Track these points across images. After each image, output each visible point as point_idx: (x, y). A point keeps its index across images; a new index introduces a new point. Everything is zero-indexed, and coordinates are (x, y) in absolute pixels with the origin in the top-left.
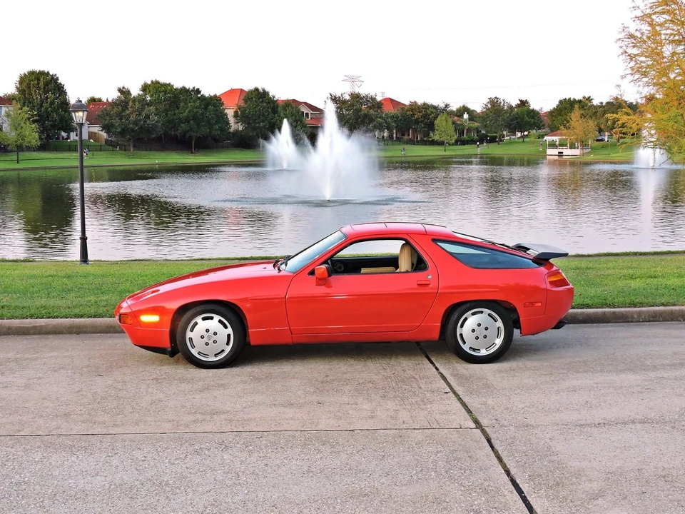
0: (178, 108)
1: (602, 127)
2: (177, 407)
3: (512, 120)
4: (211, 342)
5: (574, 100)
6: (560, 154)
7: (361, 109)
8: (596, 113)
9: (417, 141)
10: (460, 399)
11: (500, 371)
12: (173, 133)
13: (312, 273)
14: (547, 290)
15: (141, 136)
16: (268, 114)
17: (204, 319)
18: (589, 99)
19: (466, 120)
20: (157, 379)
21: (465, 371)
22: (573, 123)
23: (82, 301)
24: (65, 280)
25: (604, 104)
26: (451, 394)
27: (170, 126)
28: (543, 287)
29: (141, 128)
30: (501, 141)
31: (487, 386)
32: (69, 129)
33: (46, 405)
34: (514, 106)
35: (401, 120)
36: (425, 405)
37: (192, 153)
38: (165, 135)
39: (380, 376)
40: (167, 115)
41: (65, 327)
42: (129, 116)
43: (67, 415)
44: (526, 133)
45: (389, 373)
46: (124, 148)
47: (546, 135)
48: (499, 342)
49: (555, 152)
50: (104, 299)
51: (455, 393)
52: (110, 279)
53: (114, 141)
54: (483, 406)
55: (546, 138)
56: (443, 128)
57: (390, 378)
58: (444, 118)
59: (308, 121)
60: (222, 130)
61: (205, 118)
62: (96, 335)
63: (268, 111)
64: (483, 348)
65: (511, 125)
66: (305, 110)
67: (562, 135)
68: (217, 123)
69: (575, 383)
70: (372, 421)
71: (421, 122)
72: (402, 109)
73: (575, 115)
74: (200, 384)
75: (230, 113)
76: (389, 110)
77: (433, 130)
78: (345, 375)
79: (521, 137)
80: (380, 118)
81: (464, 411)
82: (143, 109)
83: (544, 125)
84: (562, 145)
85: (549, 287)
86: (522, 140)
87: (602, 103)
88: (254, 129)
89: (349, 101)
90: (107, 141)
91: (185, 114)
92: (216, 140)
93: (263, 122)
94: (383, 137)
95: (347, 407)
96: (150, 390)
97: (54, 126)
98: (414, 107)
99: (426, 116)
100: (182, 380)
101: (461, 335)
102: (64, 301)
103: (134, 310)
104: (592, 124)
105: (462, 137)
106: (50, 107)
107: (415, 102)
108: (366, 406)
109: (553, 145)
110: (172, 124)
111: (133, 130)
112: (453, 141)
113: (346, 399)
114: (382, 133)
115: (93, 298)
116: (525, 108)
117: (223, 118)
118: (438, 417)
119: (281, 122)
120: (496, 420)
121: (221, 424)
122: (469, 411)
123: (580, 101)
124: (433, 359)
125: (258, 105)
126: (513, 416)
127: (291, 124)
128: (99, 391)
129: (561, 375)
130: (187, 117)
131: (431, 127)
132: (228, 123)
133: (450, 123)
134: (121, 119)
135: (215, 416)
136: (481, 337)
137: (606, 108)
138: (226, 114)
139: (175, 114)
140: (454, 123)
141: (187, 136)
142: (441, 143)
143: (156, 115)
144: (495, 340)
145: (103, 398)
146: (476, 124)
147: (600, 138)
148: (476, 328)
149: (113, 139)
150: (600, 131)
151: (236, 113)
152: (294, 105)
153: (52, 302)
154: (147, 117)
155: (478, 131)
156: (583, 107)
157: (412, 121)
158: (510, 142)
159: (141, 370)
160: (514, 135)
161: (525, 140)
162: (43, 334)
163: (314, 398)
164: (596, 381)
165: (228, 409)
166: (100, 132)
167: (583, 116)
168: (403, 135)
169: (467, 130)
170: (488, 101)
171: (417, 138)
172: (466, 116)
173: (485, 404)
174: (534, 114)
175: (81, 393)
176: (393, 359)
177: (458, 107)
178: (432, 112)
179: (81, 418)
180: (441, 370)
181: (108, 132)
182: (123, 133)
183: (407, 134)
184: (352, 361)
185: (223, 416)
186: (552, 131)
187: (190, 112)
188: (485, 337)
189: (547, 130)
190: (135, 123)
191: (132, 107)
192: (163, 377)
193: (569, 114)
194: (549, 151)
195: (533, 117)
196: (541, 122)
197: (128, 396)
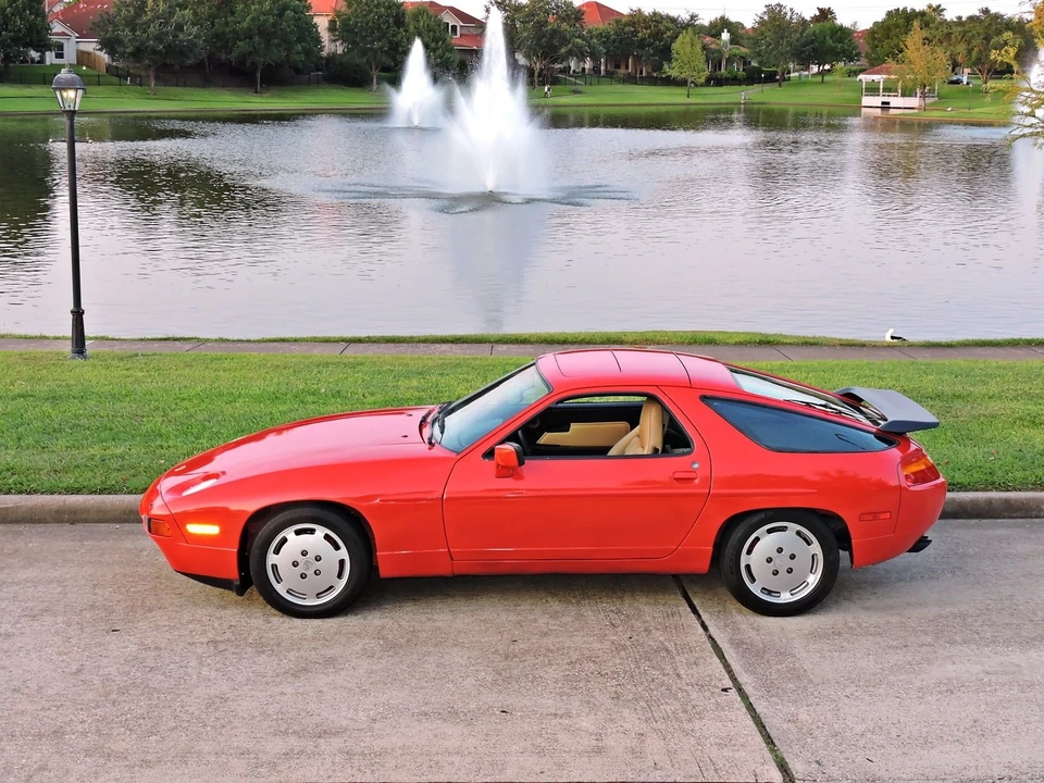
0: (233, 13)
1: (959, 60)
2: (253, 717)
3: (804, 45)
4: (310, 573)
5: (913, 10)
6: (885, 106)
7: (547, 22)
8: (949, 34)
9: (642, 78)
10: (750, 708)
11: (814, 636)
12: (223, 57)
13: (490, 454)
14: (900, 488)
15: (168, 61)
16: (388, 28)
17: (298, 533)
18: (938, 10)
19: (725, 42)
20: (215, 642)
21: (752, 634)
22: (908, 53)
23: (80, 456)
24: (47, 407)
25: (964, 19)
26: (733, 693)
27: (218, 44)
28: (893, 483)
29: (169, 47)
30: (784, 80)
31: (796, 675)
32: (44, 46)
33: (20, 707)
34: (809, 19)
35: (614, 41)
36: (690, 720)
37: (256, 92)
38: (211, 57)
39: (607, 645)
40: (213, 24)
41: (50, 511)
42: (148, 24)
43: (58, 733)
44: (827, 67)
45: (621, 636)
46: (139, 81)
47: (862, 71)
48: (813, 580)
49: (877, 101)
50: (118, 452)
51: (740, 690)
52: (126, 407)
53: (122, 69)
54: (791, 725)
55: (861, 76)
56: (686, 56)
57: (624, 648)
58: (688, 39)
59: (456, 40)
60: (307, 52)
61: (279, 32)
62: (103, 526)
63: (388, 22)
64: (785, 590)
65: (802, 52)
66: (451, 20)
67: (889, 73)
68: (299, 41)
69: (950, 670)
70: (598, 760)
71: (650, 45)
72: (617, 22)
73: (914, 38)
74: (292, 655)
75: (322, 23)
76: (594, 24)
77: (669, 60)
78: (545, 640)
79: (819, 73)
80: (579, 37)
81: (759, 739)
82: (172, 14)
83: (858, 54)
84: (889, 90)
85: (904, 483)
86: (820, 79)
87: (960, 18)
88: (364, 52)
89: (525, 7)
90: (109, 68)
91: (245, 24)
92: (298, 71)
93: (379, 40)
94: (584, 69)
95: (554, 722)
96: (205, 671)
97: (16, 41)
98: (637, 19)
99: (658, 35)
100: (260, 647)
101: (748, 567)
102: (45, 456)
103: (173, 512)
104: (942, 56)
105: (718, 72)
106: (10, 6)
107: (640, 10)
108: (587, 723)
109: (873, 90)
110: (221, 40)
111: (154, 52)
112: (702, 80)
113: (549, 703)
114: (581, 64)
115: (96, 450)
116: (827, 24)
117: (310, 32)
118: (714, 752)
119: (410, 41)
120: (818, 762)
121: (333, 763)
122: (769, 740)
123: (922, 14)
124: (696, 602)
125: (371, 11)
126: (848, 754)
127: (426, 46)
128: (113, 670)
129: (924, 649)
130: (249, 29)
131: (666, 53)
132: (318, 40)
133: (698, 48)
134: (133, 30)
135: (322, 741)
136: (783, 571)
137: (967, 28)
138: (315, 26)
139: (227, 23)
140: (704, 48)
141: (248, 64)
142: (682, 83)
143: (194, 24)
144: (807, 576)
145: (123, 691)
146: (742, 49)
147: (955, 78)
148: (774, 554)
149: (120, 64)
150: (955, 66)
151: (332, 22)
152: (431, 12)
153: (25, 459)
154: (179, 27)
155: (744, 61)
156: (927, 25)
157: (633, 42)
158: (801, 83)
159: (186, 617)
160: (807, 69)
161: (827, 78)
162: (12, 522)
163: (493, 699)
164: (987, 667)
165: (344, 723)
166: (98, 52)
167: (927, 41)
168: (618, 67)
169: (727, 60)
170: (765, 10)
171: (641, 73)
172: (725, 36)
173: (793, 720)
174: (843, 34)
175: (82, 677)
176: (627, 601)
177: (713, 19)
178: (668, 29)
179: (84, 744)
180: (712, 630)
181: (111, 53)
182: (138, 54)
183: (623, 67)
184: (555, 605)
185: (337, 742)
186: (872, 65)
187: (253, 19)
188: (790, 571)
189: (863, 62)
190: (159, 39)
191: (152, 10)
192: (225, 637)
193: (903, 37)
194: (867, 101)
195: (840, 40)
196: (854, 49)
197: (166, 685)
